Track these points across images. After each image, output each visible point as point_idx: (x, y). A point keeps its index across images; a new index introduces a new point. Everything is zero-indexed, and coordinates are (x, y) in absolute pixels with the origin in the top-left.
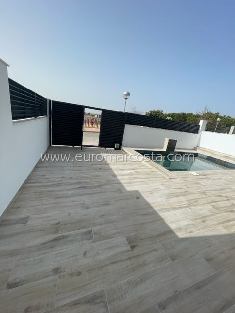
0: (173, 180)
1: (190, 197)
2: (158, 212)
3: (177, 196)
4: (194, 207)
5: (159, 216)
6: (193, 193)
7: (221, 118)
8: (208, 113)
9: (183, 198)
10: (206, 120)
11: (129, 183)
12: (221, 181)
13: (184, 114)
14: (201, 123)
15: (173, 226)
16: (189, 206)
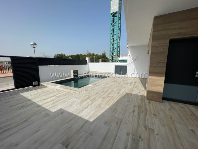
0: (81, 93)
1: (92, 98)
2: (78, 115)
3: (85, 101)
4: (94, 103)
5: (79, 117)
6: (92, 96)
7: (95, 55)
8: (89, 54)
9: (88, 100)
10: (89, 57)
11: (54, 106)
12: (102, 85)
13: (78, 55)
14: (87, 59)
15: (87, 118)
16: (92, 103)
